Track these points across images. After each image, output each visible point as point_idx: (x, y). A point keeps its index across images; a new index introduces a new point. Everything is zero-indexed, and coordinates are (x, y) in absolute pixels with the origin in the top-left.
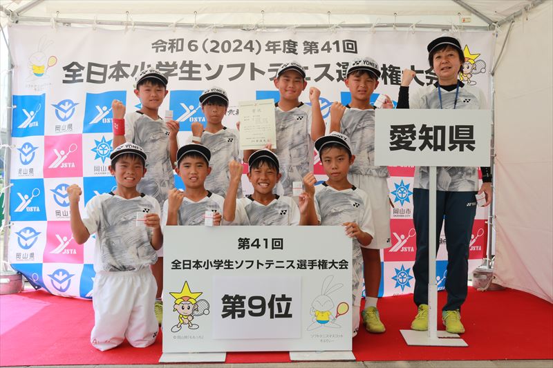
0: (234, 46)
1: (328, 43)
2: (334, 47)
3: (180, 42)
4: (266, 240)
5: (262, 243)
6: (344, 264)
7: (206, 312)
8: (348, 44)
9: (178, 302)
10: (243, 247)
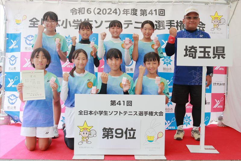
0: (108, 11)
1: (151, 10)
2: (154, 12)
3: (83, 9)
4: (124, 101)
5: (122, 103)
6: (161, 114)
7: (95, 136)
8: (161, 11)
9: (81, 131)
10: (113, 104)
